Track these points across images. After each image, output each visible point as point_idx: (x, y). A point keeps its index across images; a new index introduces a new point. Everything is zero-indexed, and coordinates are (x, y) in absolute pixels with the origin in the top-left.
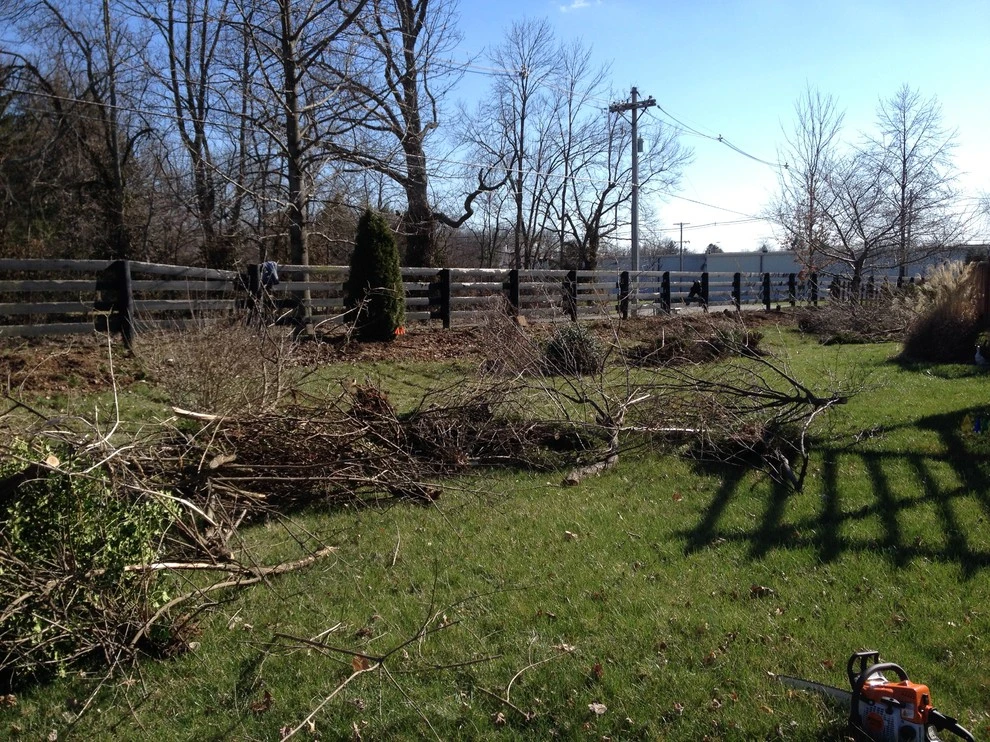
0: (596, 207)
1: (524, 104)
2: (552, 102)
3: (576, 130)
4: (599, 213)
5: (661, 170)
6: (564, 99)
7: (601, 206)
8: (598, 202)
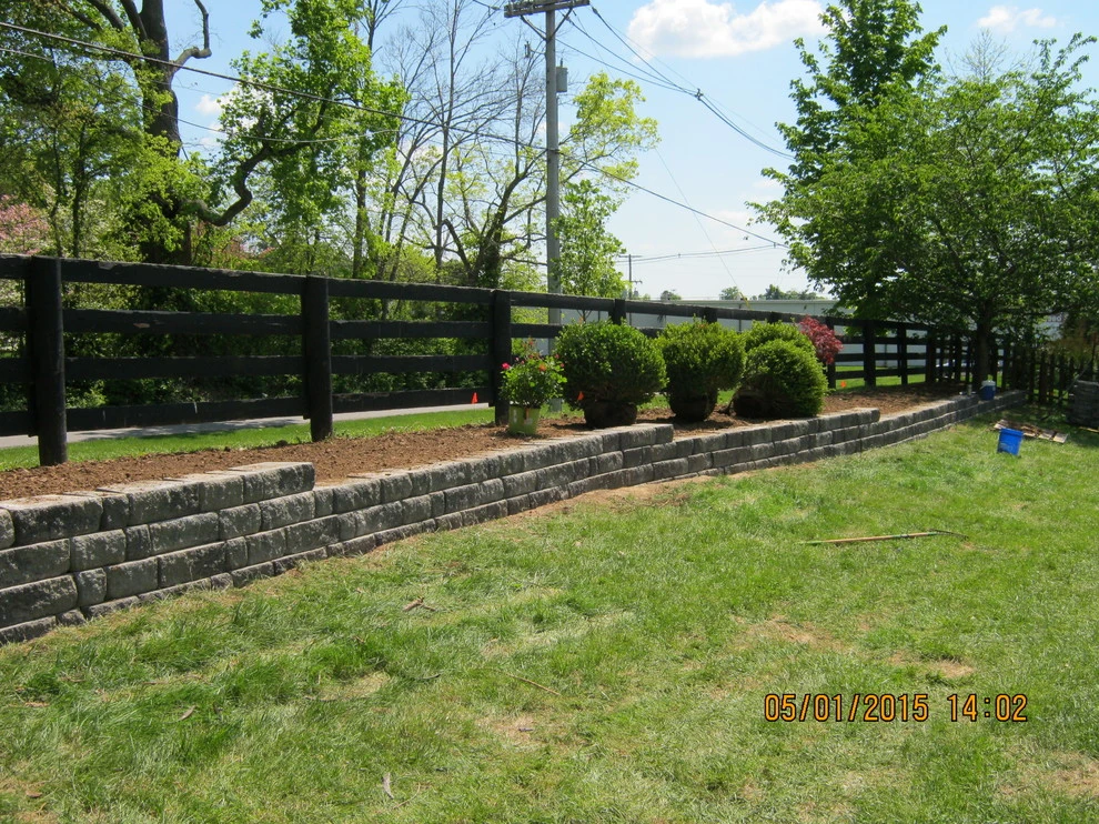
0: (495, 210)
1: (371, 34)
2: (422, 38)
3: (462, 81)
4: (500, 220)
5: (601, 155)
6: (445, 32)
7: (504, 207)
8: (499, 202)
